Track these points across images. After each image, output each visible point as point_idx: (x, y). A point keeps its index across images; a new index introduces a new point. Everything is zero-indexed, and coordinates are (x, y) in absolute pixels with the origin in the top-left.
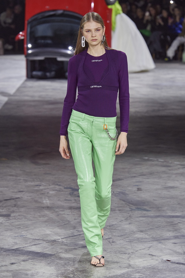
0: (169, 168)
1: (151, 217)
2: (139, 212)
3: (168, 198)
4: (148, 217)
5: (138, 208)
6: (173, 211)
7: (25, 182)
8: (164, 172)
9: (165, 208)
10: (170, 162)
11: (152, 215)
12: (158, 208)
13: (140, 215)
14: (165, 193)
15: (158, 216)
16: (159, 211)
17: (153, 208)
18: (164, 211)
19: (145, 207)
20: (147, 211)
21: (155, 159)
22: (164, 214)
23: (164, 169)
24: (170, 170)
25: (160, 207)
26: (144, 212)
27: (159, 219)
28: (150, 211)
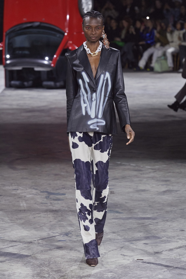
0: (141, 172)
1: (123, 219)
2: (111, 214)
3: (139, 201)
4: (120, 218)
5: (110, 210)
6: (144, 213)
7: (3, 187)
8: (136, 176)
9: (136, 211)
10: (142, 166)
11: (124, 217)
12: (130, 210)
13: (113, 217)
14: (137, 196)
15: (130, 218)
16: (131, 213)
17: (126, 210)
18: (135, 213)
19: (117, 210)
20: (120, 213)
21: (128, 164)
22: (135, 216)
23: (135, 173)
24: (141, 174)
25: (132, 210)
26: (117, 214)
27: (131, 220)
28: (122, 213)
